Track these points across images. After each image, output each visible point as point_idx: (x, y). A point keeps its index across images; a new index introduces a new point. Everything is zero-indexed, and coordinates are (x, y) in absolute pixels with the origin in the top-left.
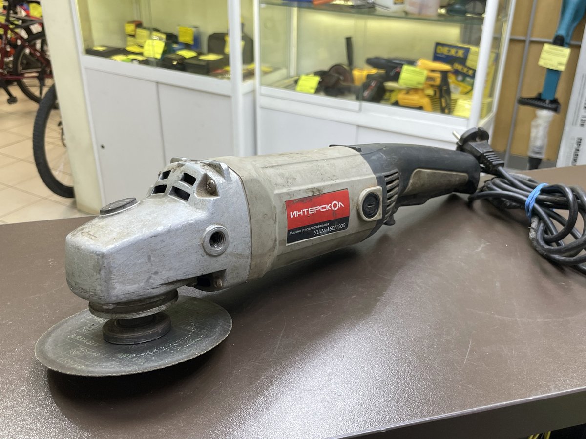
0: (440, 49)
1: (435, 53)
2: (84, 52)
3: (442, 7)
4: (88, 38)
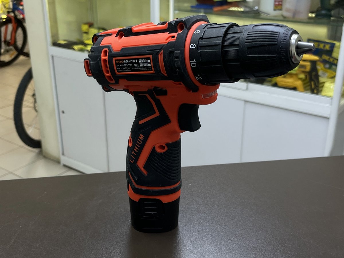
2: (52, 44)
3: (312, 12)
4: (55, 35)
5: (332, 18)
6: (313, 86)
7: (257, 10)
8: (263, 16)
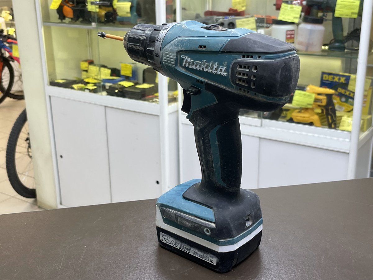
0: (326, 77)
1: (322, 79)
2: (49, 84)
3: (325, 45)
4: (52, 74)
5: (346, 50)
6: (330, 121)
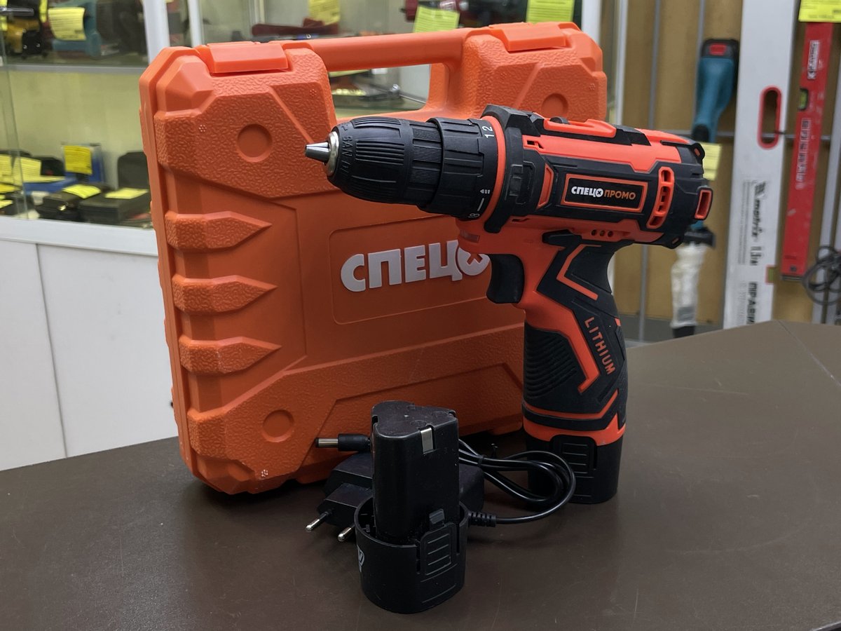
7: (398, 93)
8: (408, 102)
